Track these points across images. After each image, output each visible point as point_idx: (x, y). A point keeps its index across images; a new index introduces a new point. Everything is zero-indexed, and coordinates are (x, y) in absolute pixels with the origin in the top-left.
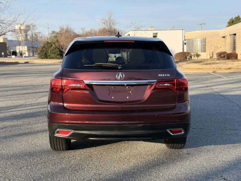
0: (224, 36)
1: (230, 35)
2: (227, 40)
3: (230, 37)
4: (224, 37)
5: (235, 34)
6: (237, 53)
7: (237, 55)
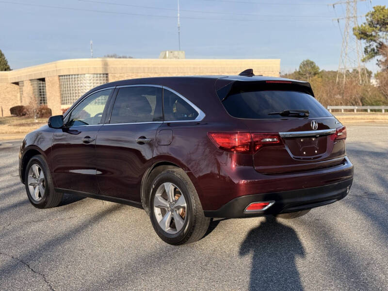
0: (16, 81)
1: (30, 80)
2: (24, 88)
3: (30, 84)
4: (17, 83)
5: (43, 80)
6: (49, 107)
7: (51, 110)
